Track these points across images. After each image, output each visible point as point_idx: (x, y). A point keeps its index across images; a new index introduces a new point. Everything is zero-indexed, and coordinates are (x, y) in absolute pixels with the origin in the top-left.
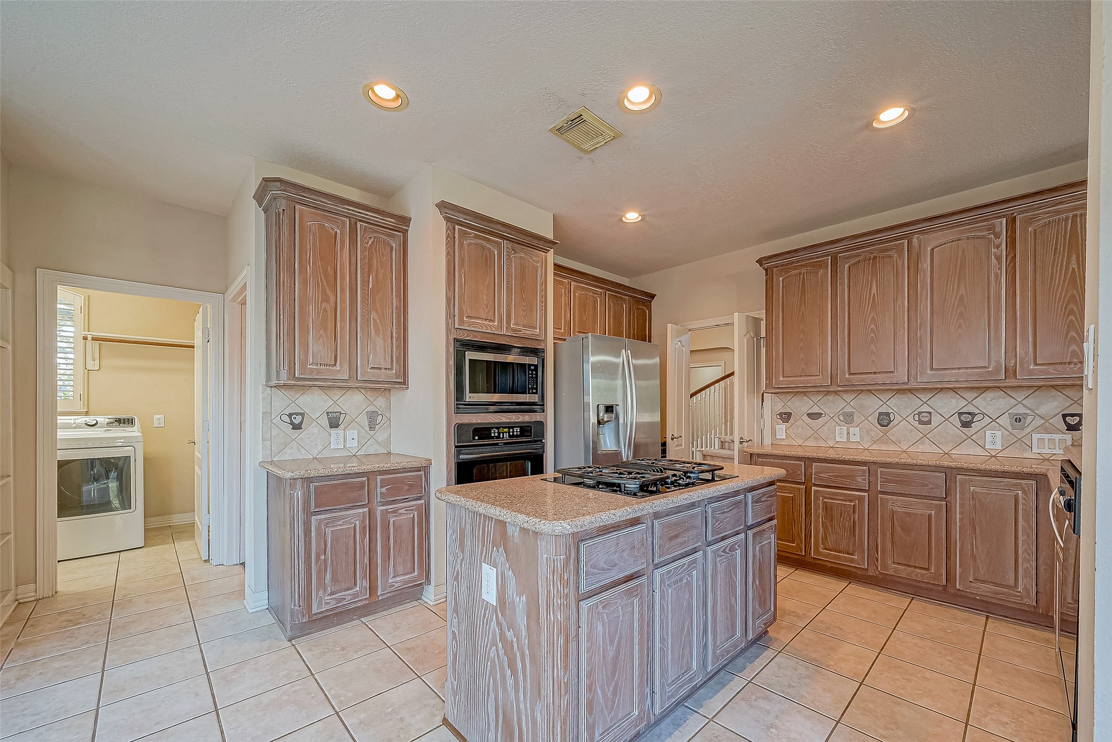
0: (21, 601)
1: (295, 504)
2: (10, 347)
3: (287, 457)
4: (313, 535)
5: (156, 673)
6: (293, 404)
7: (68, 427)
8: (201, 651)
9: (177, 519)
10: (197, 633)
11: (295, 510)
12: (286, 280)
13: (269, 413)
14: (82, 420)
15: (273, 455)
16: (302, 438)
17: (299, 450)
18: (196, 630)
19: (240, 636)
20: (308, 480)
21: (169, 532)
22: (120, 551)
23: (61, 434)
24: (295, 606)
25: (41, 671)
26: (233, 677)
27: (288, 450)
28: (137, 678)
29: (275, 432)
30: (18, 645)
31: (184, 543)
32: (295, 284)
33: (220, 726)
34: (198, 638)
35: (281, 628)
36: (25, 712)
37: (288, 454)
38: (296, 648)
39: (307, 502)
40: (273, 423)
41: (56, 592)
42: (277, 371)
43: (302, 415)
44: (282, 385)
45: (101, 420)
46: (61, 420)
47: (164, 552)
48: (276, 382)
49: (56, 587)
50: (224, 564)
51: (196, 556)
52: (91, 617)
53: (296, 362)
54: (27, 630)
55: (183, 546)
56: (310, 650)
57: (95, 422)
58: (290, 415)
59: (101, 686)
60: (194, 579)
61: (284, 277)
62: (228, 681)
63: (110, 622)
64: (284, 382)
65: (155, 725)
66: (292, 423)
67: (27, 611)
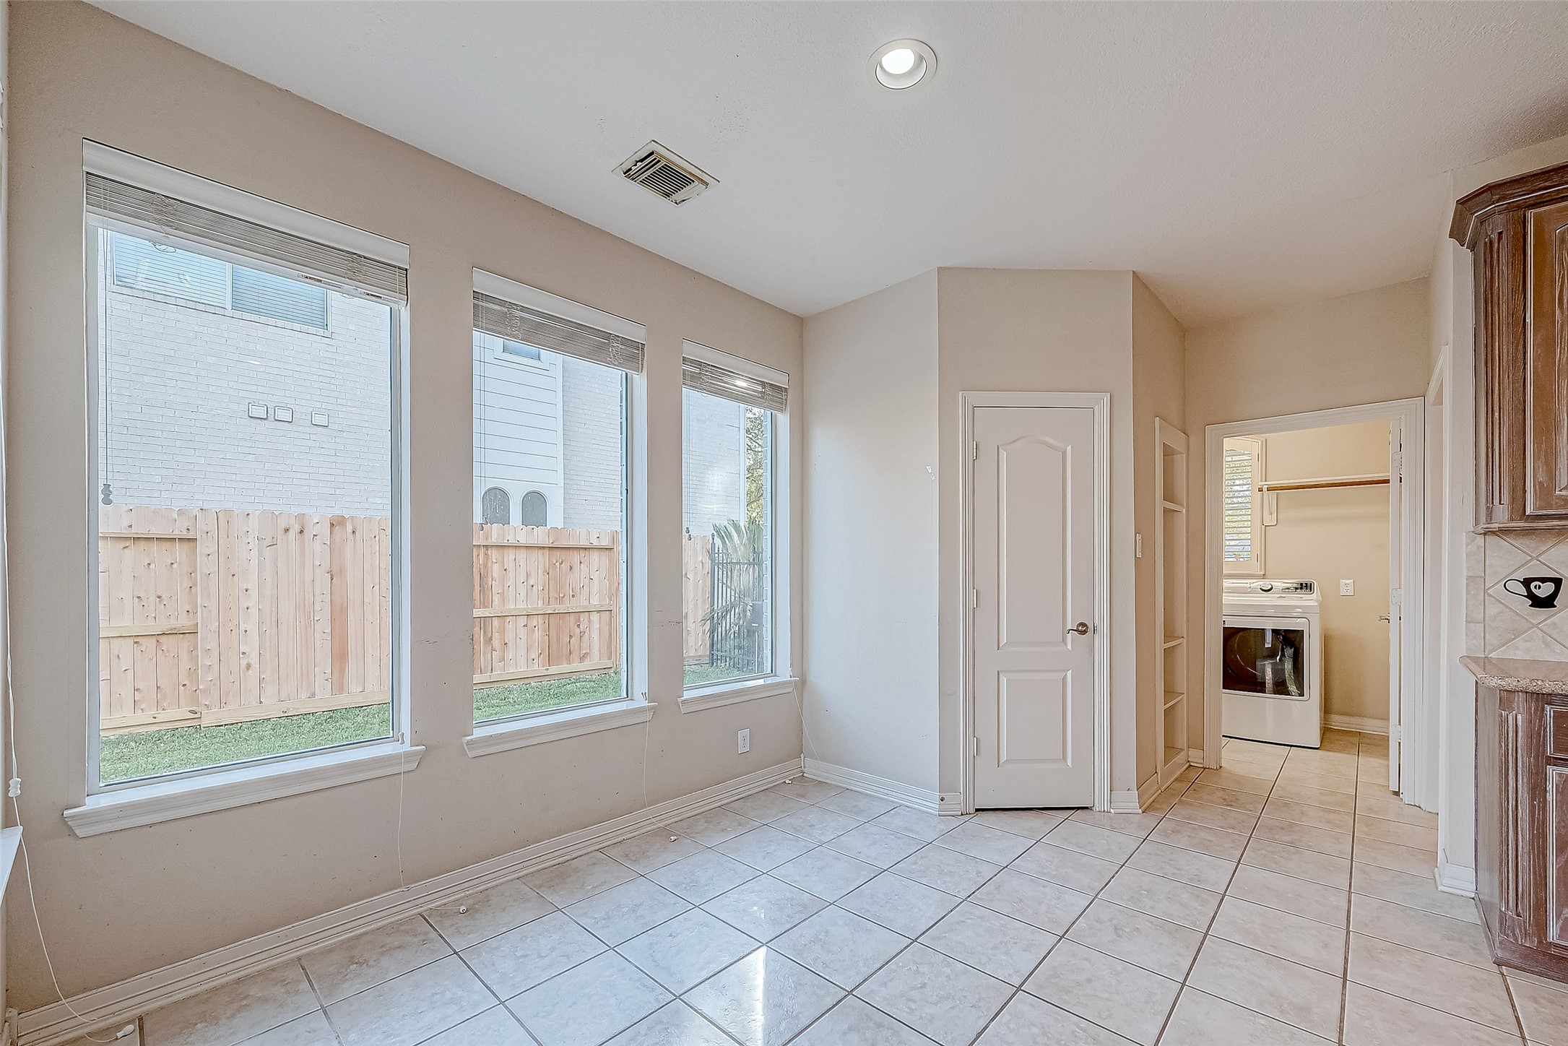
0: (1192, 764)
1: (1510, 735)
2: (1184, 510)
3: (1519, 655)
4: (1549, 797)
5: (1289, 895)
6: (1535, 562)
7: (1234, 591)
8: (1350, 901)
9: (1370, 726)
10: (1351, 876)
11: (1510, 745)
12: (1505, 351)
13: (1481, 577)
14: (1258, 584)
15: (1488, 648)
16: (1555, 624)
17: (1547, 645)
18: (1351, 873)
19: (1413, 913)
20: (1541, 698)
21: (1355, 740)
22: (1291, 746)
23: (1227, 599)
24: (1508, 908)
25: (1190, 834)
26: (1381, 956)
27: (1518, 642)
28: (1268, 888)
29: (1493, 609)
30: (1180, 802)
31: (1371, 759)
32: (1525, 353)
33: (1343, 1001)
34: (1350, 883)
35: (1487, 937)
36: (1171, 862)
37: (1521, 650)
38: (1505, 981)
39: (1536, 737)
40: (1489, 595)
41: (1221, 767)
42: (1488, 508)
43: (1558, 582)
44: (1497, 529)
45: (1278, 585)
46: (1227, 583)
47: (1341, 763)
48: (1485, 526)
49: (1220, 761)
50: (1422, 807)
51: (1382, 782)
52: (1243, 803)
53: (1528, 489)
54: (1191, 791)
55: (1368, 763)
56: (1535, 1000)
57: (1270, 586)
58: (1527, 582)
59: (1233, 876)
60: (1370, 809)
61: (1504, 346)
62: (1373, 957)
63: (1259, 818)
64: (1501, 526)
65: (1271, 946)
66: (1531, 595)
67: (1193, 775)
